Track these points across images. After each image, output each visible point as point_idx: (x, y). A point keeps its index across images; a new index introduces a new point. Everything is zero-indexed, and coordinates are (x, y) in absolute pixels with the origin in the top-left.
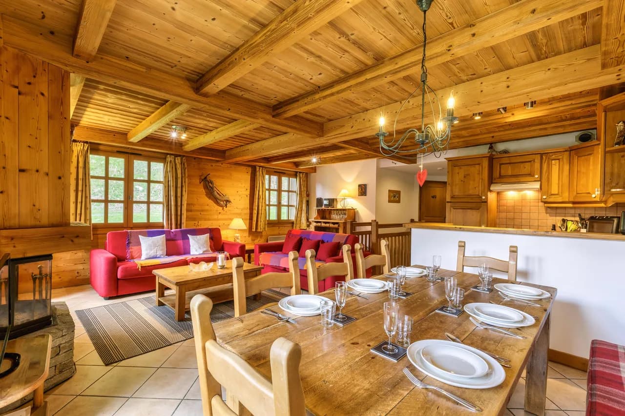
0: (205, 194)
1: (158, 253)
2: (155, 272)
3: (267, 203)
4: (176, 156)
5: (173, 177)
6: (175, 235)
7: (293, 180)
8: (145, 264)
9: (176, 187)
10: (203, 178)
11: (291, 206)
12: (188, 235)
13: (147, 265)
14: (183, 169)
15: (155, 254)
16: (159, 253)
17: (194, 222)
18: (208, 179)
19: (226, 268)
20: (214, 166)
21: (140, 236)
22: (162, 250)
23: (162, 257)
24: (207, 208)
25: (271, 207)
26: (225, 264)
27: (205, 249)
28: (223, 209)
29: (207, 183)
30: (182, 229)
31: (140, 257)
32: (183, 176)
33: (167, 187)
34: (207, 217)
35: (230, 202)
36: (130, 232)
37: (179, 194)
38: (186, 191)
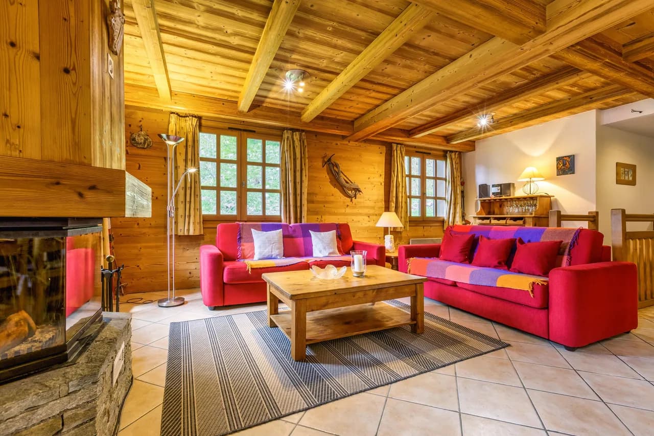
0: (329, 181)
1: (273, 253)
2: (266, 276)
3: (408, 194)
4: (293, 130)
5: (290, 157)
6: (294, 231)
7: (441, 163)
8: (256, 265)
9: (295, 172)
10: (326, 160)
11: (441, 198)
12: (310, 231)
13: (259, 267)
14: (302, 147)
15: (270, 254)
16: (275, 252)
17: (317, 217)
18: (333, 160)
19: (366, 276)
20: (339, 144)
21: (252, 230)
22: (278, 249)
23: (278, 257)
24: (332, 198)
25: (413, 200)
26: (365, 271)
27: (331, 251)
28: (351, 200)
29: (331, 165)
30: (303, 222)
31: (252, 256)
32: (303, 156)
33: (284, 171)
34: (333, 210)
35: (360, 191)
36: (242, 224)
37: (298, 180)
38: (306, 175)
